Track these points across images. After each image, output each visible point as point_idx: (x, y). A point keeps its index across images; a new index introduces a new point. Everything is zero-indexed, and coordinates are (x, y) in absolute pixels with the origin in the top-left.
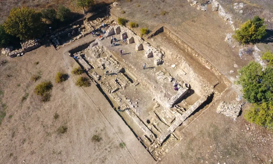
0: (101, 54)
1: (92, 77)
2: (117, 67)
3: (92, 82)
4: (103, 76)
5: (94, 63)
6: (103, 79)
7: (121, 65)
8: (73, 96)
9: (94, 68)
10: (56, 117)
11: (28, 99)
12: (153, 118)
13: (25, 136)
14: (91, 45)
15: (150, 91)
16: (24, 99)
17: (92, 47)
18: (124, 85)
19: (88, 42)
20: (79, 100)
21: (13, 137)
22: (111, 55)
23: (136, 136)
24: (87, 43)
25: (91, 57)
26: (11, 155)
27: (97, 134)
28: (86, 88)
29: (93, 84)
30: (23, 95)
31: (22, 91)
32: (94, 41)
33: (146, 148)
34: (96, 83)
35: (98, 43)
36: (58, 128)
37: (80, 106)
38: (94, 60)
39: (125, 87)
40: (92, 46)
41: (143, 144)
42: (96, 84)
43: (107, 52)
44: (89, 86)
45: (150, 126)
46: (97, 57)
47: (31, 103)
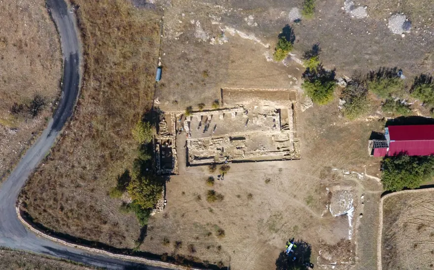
0: (204, 144)
1: (222, 162)
2: (226, 141)
3: (228, 165)
5: (210, 154)
6: (230, 156)
7: (226, 138)
8: (230, 181)
9: (214, 156)
10: (239, 196)
11: (213, 209)
12: (279, 145)
13: (239, 218)
14: (189, 146)
16: (211, 211)
17: (191, 146)
18: (243, 145)
20: (236, 179)
21: (235, 224)
22: (211, 138)
23: (281, 160)
26: (245, 227)
27: (265, 180)
28: (230, 170)
29: (230, 165)
30: (208, 210)
31: (204, 210)
32: (186, 142)
33: (290, 160)
36: (246, 198)
37: (240, 180)
38: (207, 152)
39: (246, 146)
41: (288, 160)
42: (231, 162)
43: (206, 139)
44: (230, 168)
45: (281, 150)
47: (217, 207)
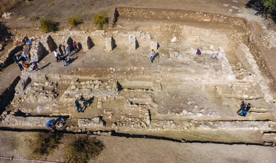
0: (56, 89)
1: (84, 130)
2: (108, 87)
3: (98, 138)
4: (103, 113)
5: (59, 109)
6: (110, 117)
7: (109, 81)
9: (68, 116)
14: (19, 88)
15: (187, 81)
17: (24, 89)
18: (150, 99)
19: (7, 86)
22: (77, 79)
24: (7, 90)
25: (42, 105)
28: (101, 157)
29: (106, 139)
32: (18, 78)
34: (107, 132)
35: (31, 77)
38: (54, 105)
39: (154, 101)
40: (22, 88)
42: (110, 133)
43: (64, 80)
44: (102, 149)
46: (54, 96)
